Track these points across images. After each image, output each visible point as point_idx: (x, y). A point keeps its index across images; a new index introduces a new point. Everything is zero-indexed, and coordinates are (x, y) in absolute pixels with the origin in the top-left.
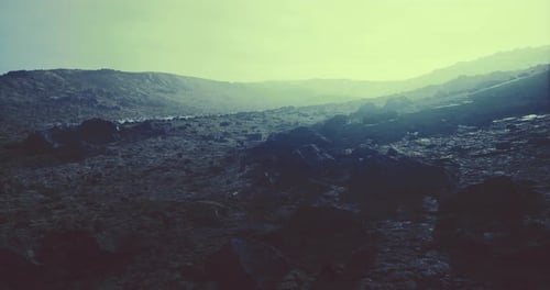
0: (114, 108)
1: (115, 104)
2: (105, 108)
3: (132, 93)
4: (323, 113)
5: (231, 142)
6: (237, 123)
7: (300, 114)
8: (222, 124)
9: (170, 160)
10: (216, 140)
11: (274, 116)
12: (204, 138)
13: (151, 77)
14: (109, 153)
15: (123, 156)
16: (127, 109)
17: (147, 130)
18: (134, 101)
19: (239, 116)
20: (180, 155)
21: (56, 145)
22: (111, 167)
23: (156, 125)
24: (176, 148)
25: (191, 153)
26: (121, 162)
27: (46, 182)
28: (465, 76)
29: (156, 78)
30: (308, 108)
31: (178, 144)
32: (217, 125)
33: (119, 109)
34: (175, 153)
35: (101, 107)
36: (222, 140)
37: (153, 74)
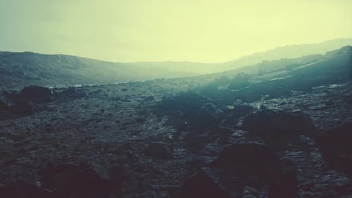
0: (37, 79)
1: (36, 76)
2: (30, 79)
3: (48, 68)
4: (186, 83)
5: (133, 102)
6: (133, 89)
7: (171, 83)
8: (123, 90)
9: (96, 114)
10: (123, 101)
11: (154, 84)
12: (114, 99)
13: (60, 57)
14: (51, 110)
15: (62, 112)
16: (46, 79)
17: (72, 93)
18: (50, 75)
19: (131, 84)
20: (103, 111)
21: (10, 104)
22: (55, 119)
23: (78, 90)
24: (97, 106)
25: (108, 109)
26: (61, 116)
27: (10, 131)
28: (267, 61)
29: (64, 58)
30: (174, 80)
31: (97, 103)
32: (120, 90)
33: (40, 79)
34: (98, 109)
35: (27, 78)
36: (126, 100)
37: (61, 55)
